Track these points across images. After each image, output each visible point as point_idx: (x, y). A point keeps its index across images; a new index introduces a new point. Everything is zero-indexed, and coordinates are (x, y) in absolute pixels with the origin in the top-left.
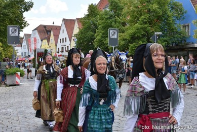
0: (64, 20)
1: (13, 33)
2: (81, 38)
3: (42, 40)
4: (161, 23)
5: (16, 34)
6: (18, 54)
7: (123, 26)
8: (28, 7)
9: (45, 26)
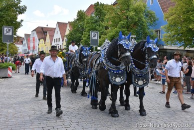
0: (58, 23)
1: (7, 32)
2: (70, 38)
3: (39, 40)
4: (137, 28)
5: (10, 34)
6: (19, 51)
7: (106, 29)
8: (23, 10)
9: (42, 28)
